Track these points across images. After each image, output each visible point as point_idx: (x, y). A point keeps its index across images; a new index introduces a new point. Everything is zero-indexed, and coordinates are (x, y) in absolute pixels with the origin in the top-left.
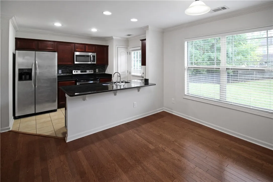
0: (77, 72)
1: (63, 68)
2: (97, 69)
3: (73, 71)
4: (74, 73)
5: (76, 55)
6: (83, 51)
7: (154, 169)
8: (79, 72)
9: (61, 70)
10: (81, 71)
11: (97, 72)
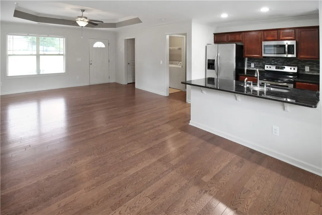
0: (270, 67)
1: (256, 62)
2: (306, 67)
3: (266, 66)
4: (266, 69)
5: (264, 45)
6: (276, 38)
7: (165, 180)
8: (273, 68)
9: (253, 64)
10: (276, 67)
11: (306, 71)
